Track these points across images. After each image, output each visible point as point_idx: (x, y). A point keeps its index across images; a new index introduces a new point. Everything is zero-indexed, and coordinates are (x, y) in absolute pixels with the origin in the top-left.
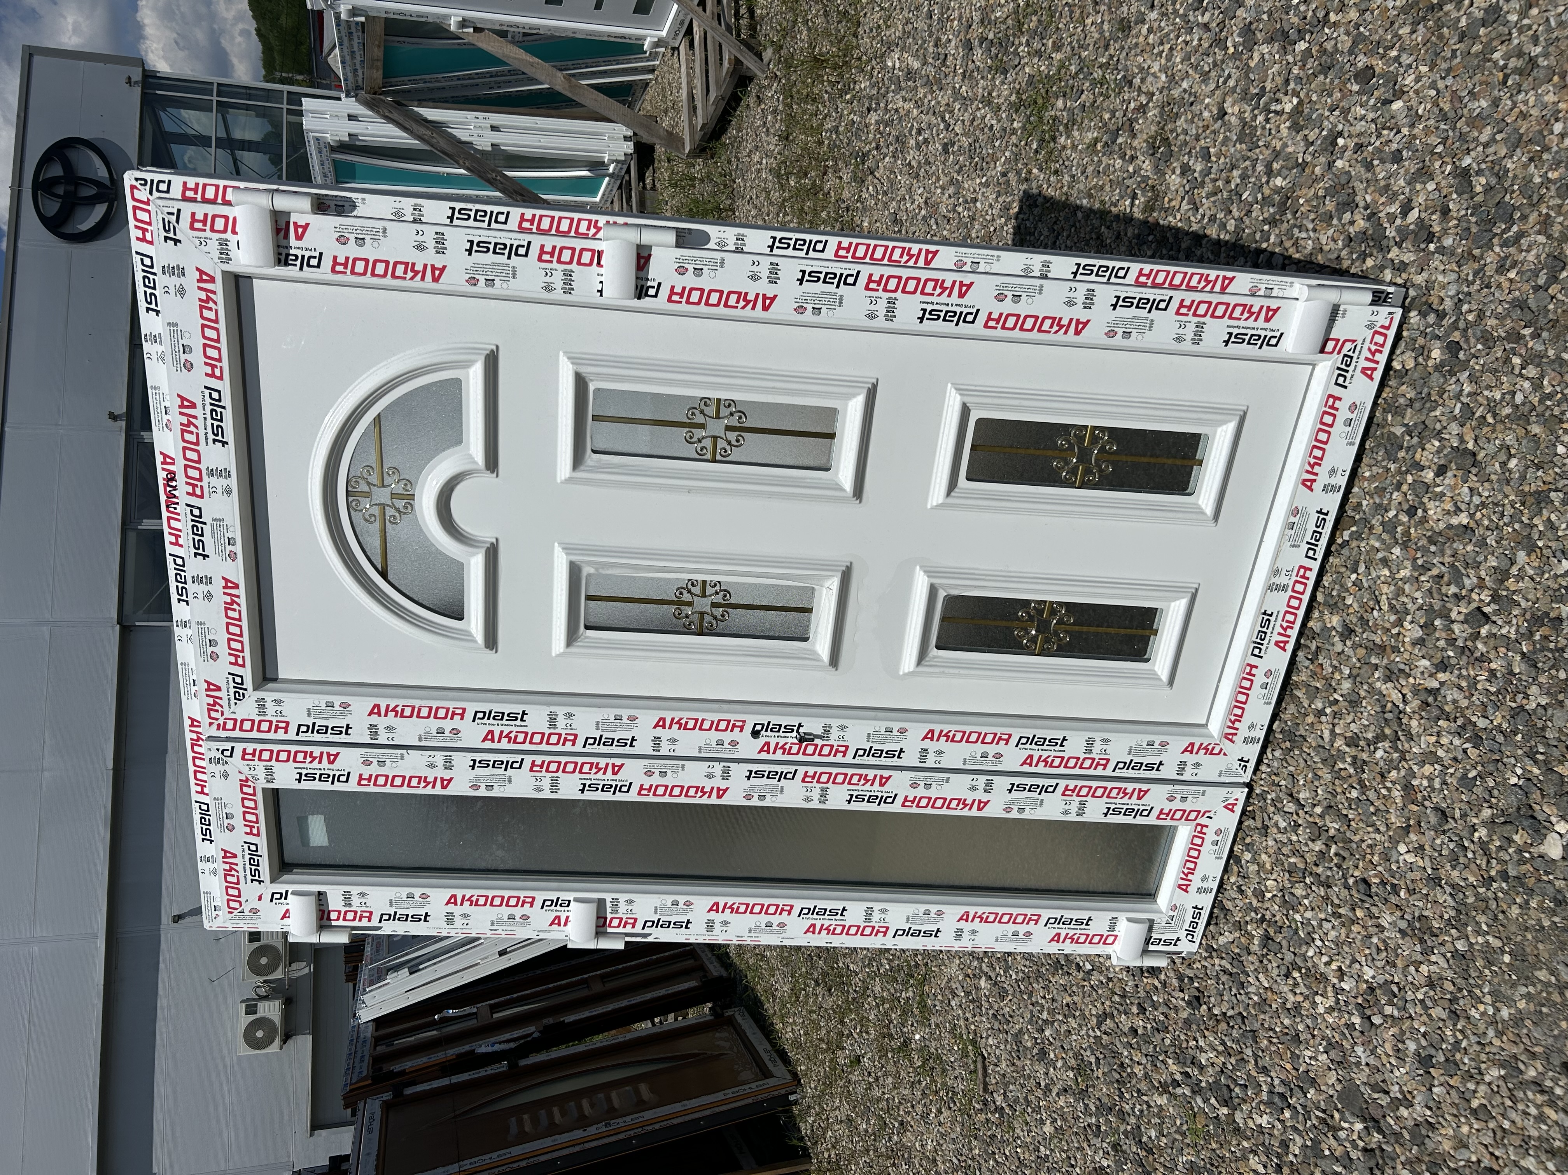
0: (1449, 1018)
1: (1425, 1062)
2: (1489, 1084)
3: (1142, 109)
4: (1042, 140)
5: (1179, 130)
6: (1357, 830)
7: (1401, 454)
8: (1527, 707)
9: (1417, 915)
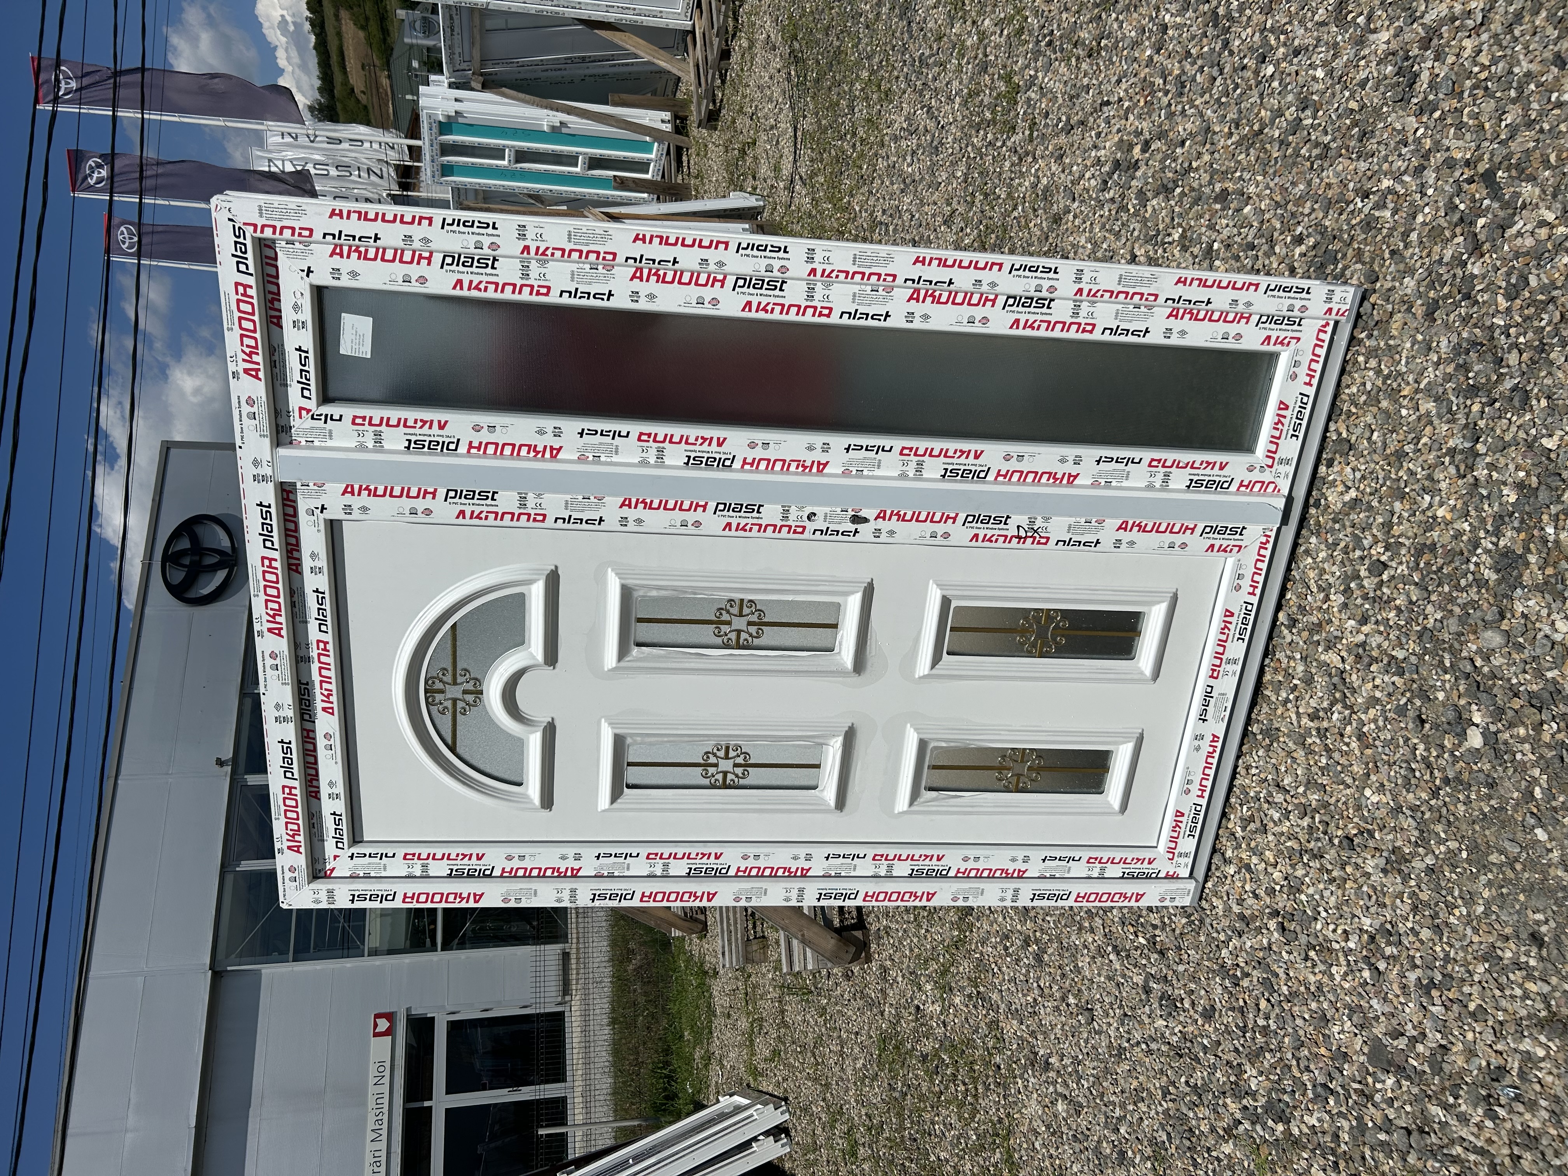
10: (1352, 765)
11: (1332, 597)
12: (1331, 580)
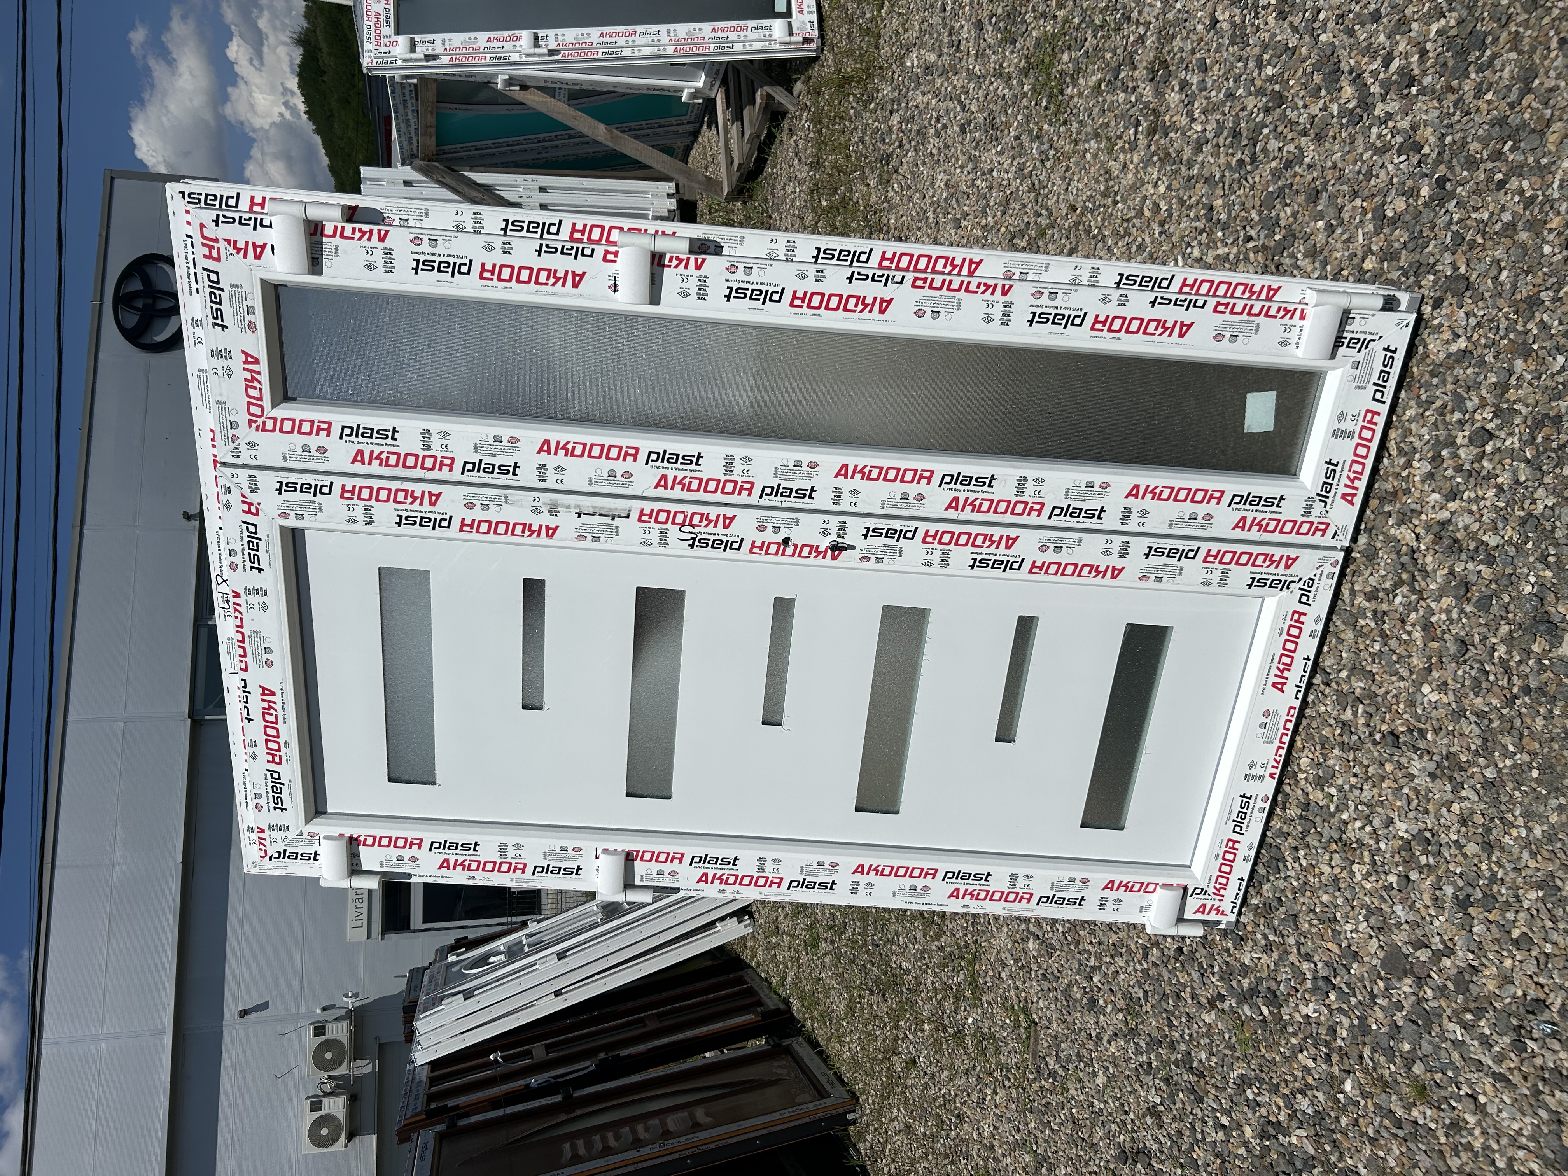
0: (1483, 849)
1: (1463, 904)
2: (1528, 909)
3: (1141, 39)
4: (1051, 96)
5: (1176, 50)
6: (1382, 682)
8: (1535, 512)
9: (1444, 753)
10: (1410, 656)
11: (1415, 464)
12: (1418, 444)
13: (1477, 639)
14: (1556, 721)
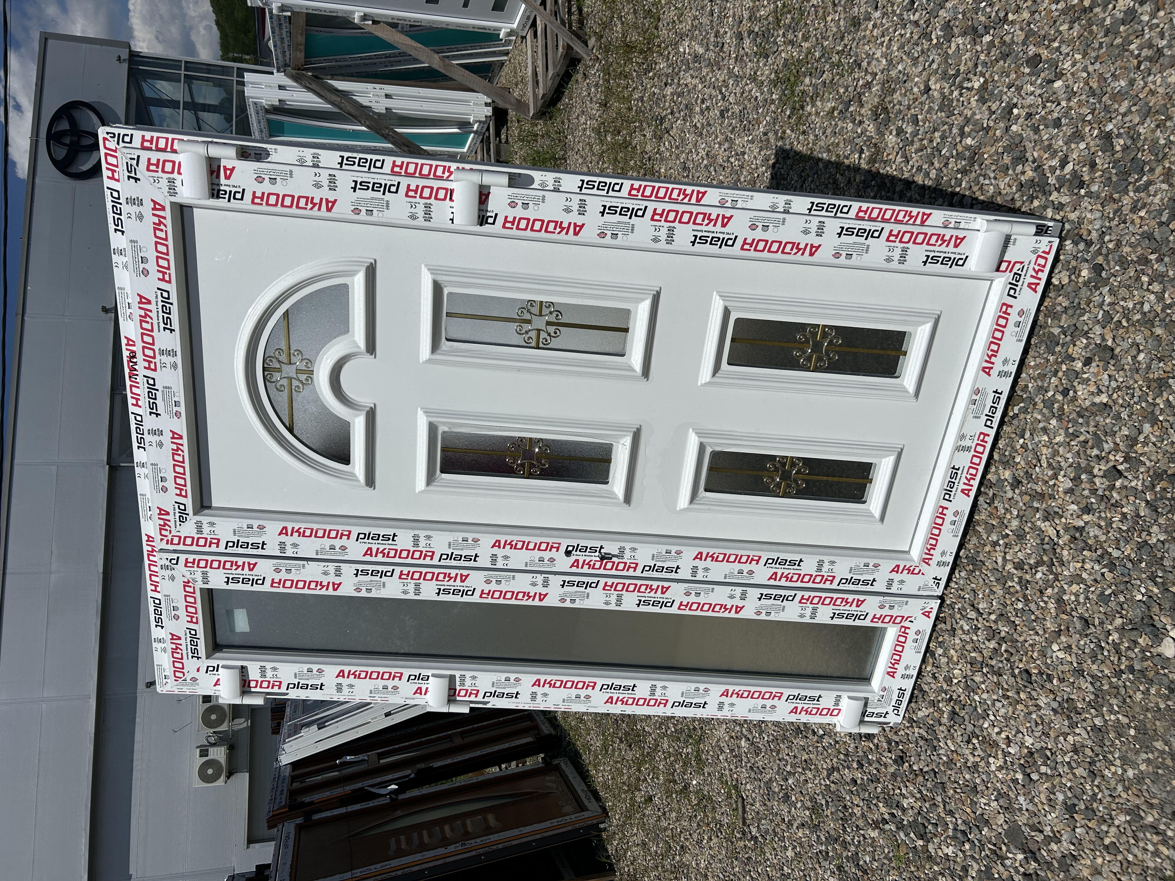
0: (1089, 776)
1: (1070, 809)
2: (1118, 827)
3: (868, 85)
4: (794, 108)
5: (895, 102)
6: (1022, 632)
7: (1058, 349)
8: (1150, 542)
9: (1065, 698)
10: (1045, 620)
11: (1060, 478)
12: (1063, 464)
13: (1097, 622)
14: (1151, 697)
